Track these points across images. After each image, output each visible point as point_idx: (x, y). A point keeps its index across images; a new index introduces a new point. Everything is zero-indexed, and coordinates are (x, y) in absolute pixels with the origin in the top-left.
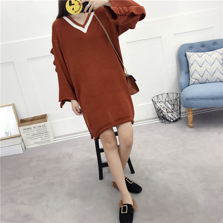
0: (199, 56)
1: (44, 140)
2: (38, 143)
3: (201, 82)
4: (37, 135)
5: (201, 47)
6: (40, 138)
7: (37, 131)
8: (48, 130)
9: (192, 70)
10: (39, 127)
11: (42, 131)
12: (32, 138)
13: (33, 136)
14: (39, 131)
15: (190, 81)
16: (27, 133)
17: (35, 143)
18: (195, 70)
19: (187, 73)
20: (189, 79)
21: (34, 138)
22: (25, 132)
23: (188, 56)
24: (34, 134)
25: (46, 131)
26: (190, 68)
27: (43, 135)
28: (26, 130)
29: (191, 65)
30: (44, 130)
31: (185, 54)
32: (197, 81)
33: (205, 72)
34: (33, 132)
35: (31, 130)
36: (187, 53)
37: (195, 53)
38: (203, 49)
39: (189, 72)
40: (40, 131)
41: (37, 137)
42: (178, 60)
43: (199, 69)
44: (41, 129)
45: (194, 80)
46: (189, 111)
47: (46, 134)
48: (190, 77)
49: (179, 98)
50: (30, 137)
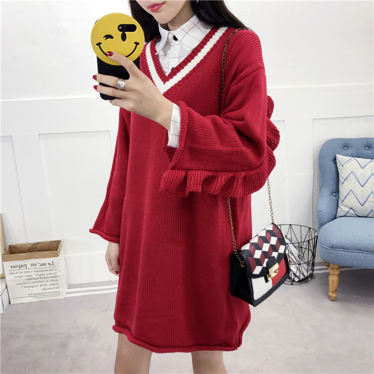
0: (361, 166)
1: (48, 291)
2: (35, 295)
3: (359, 215)
4: (36, 280)
5: (365, 147)
6: (41, 285)
7: (36, 273)
8: (59, 274)
9: (344, 189)
10: (42, 265)
11: (47, 274)
12: (26, 285)
13: (28, 281)
14: (40, 273)
15: (339, 208)
16: (17, 275)
17: (30, 295)
18: (351, 190)
19: (334, 194)
20: (338, 206)
21: (28, 285)
22: (14, 272)
23: (340, 163)
24: (31, 277)
25: (54, 275)
26: (340, 184)
27: (47, 281)
28: (15, 269)
29: (343, 180)
30: (51, 272)
31: (333, 158)
32: (353, 212)
33: (369, 197)
34: (29, 274)
35: (27, 270)
36: (339, 157)
37: (353, 159)
38: (369, 152)
39: (339, 192)
40: (42, 273)
41: (35, 284)
42: (317, 166)
43: (358, 190)
44: (46, 269)
45: (347, 209)
46: (333, 268)
47: (53, 280)
48: (339, 203)
49: (313, 240)
50: (22, 283)
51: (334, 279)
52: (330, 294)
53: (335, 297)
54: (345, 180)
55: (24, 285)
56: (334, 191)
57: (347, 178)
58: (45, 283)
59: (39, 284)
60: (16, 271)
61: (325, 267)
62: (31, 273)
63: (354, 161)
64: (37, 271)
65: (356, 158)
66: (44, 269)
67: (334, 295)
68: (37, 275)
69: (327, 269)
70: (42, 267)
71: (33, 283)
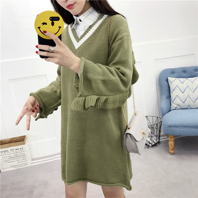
0: (181, 82)
1: (21, 163)
2: (14, 166)
3: (183, 108)
4: (14, 158)
5: (183, 72)
6: (17, 161)
8: (26, 153)
9: (173, 95)
10: (17, 149)
11: (19, 154)
12: (9, 161)
13: (9, 159)
14: (16, 154)
15: (171, 106)
16: (3, 156)
17: (11, 166)
18: (177, 96)
19: (168, 98)
20: (171, 104)
21: (10, 161)
22: (1, 155)
23: (170, 81)
24: (11, 157)
25: (24, 154)
26: (171, 93)
27: (20, 158)
28: (2, 153)
29: (172, 91)
31: (166, 79)
32: (179, 107)
33: (187, 98)
34: (10, 155)
35: (9, 153)
36: (169, 78)
37: (177, 79)
38: (185, 75)
39: (170, 97)
41: (14, 160)
42: (158, 84)
43: (181, 95)
44: (20, 151)
45: (176, 106)
46: (171, 137)
47: (23, 157)
48: (171, 103)
49: (160, 123)
50: (7, 161)
51: (171, 143)
52: (170, 151)
53: (173, 153)
54: (174, 90)
56: (168, 97)
57: (174, 89)
61: (166, 137)
64: (14, 153)
66: (18, 152)
67: (172, 152)
68: (14, 155)
69: (167, 138)
71: (13, 160)
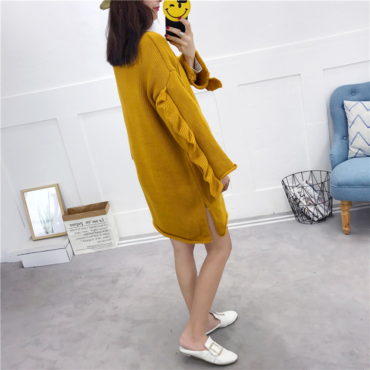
0: (366, 109)
1: (102, 243)
2: (92, 247)
3: (369, 155)
4: (92, 235)
6: (96, 239)
7: (91, 229)
8: (109, 228)
9: (352, 132)
10: (95, 222)
11: (99, 229)
12: (84, 239)
13: (85, 236)
14: (94, 229)
16: (76, 231)
17: (89, 247)
18: (358, 132)
19: (345, 138)
21: (86, 239)
22: (73, 229)
23: (347, 108)
24: (87, 233)
25: (106, 229)
26: (349, 128)
27: (100, 235)
28: (74, 226)
29: (351, 124)
30: (102, 227)
31: (340, 104)
32: (362, 153)
34: (85, 230)
35: (83, 227)
36: (346, 103)
37: (359, 103)
40: (96, 228)
41: (92, 238)
42: (330, 114)
43: (365, 131)
44: (100, 225)
45: (356, 151)
47: (105, 234)
48: (350, 145)
50: (81, 238)
51: (345, 214)
52: (344, 228)
53: (349, 231)
54: (353, 123)
55: (83, 240)
56: (345, 135)
57: (354, 121)
58: (99, 236)
59: (95, 238)
60: (75, 229)
62: (87, 230)
63: (360, 105)
65: (362, 102)
66: (97, 225)
68: (92, 231)
70: (94, 223)
71: (90, 237)
